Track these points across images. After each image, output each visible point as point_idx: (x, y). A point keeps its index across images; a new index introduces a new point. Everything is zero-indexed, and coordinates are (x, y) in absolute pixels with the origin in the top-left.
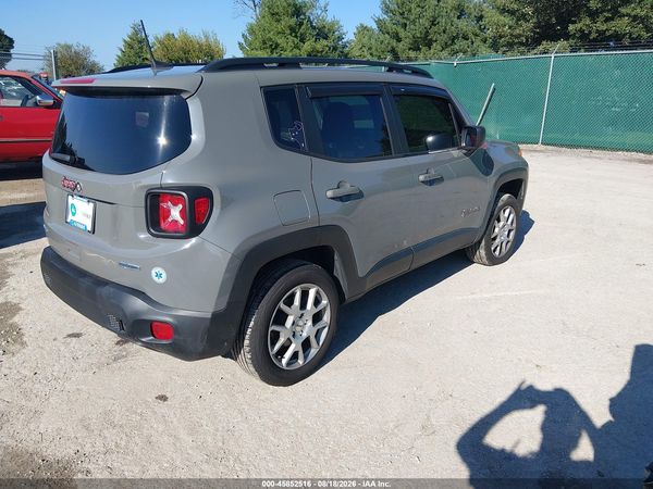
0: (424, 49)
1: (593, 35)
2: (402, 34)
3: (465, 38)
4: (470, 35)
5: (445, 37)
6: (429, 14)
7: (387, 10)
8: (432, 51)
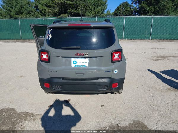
0: (20, 15)
1: (73, 13)
2: (11, 10)
3: (33, 12)
4: (34, 11)
5: (26, 11)
6: (20, 4)
7: (4, 2)
8: (23, 15)
